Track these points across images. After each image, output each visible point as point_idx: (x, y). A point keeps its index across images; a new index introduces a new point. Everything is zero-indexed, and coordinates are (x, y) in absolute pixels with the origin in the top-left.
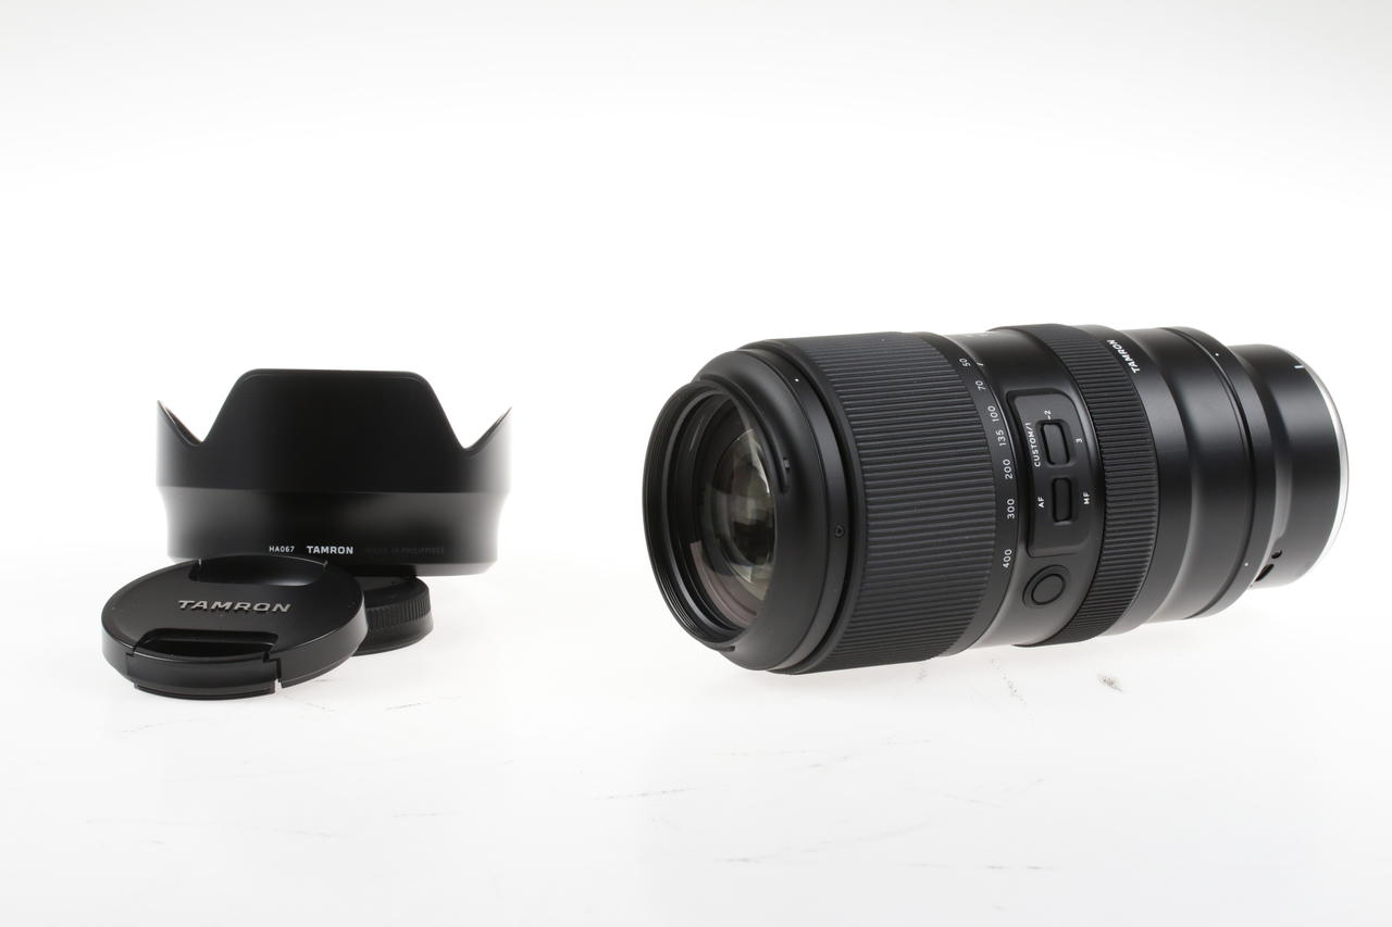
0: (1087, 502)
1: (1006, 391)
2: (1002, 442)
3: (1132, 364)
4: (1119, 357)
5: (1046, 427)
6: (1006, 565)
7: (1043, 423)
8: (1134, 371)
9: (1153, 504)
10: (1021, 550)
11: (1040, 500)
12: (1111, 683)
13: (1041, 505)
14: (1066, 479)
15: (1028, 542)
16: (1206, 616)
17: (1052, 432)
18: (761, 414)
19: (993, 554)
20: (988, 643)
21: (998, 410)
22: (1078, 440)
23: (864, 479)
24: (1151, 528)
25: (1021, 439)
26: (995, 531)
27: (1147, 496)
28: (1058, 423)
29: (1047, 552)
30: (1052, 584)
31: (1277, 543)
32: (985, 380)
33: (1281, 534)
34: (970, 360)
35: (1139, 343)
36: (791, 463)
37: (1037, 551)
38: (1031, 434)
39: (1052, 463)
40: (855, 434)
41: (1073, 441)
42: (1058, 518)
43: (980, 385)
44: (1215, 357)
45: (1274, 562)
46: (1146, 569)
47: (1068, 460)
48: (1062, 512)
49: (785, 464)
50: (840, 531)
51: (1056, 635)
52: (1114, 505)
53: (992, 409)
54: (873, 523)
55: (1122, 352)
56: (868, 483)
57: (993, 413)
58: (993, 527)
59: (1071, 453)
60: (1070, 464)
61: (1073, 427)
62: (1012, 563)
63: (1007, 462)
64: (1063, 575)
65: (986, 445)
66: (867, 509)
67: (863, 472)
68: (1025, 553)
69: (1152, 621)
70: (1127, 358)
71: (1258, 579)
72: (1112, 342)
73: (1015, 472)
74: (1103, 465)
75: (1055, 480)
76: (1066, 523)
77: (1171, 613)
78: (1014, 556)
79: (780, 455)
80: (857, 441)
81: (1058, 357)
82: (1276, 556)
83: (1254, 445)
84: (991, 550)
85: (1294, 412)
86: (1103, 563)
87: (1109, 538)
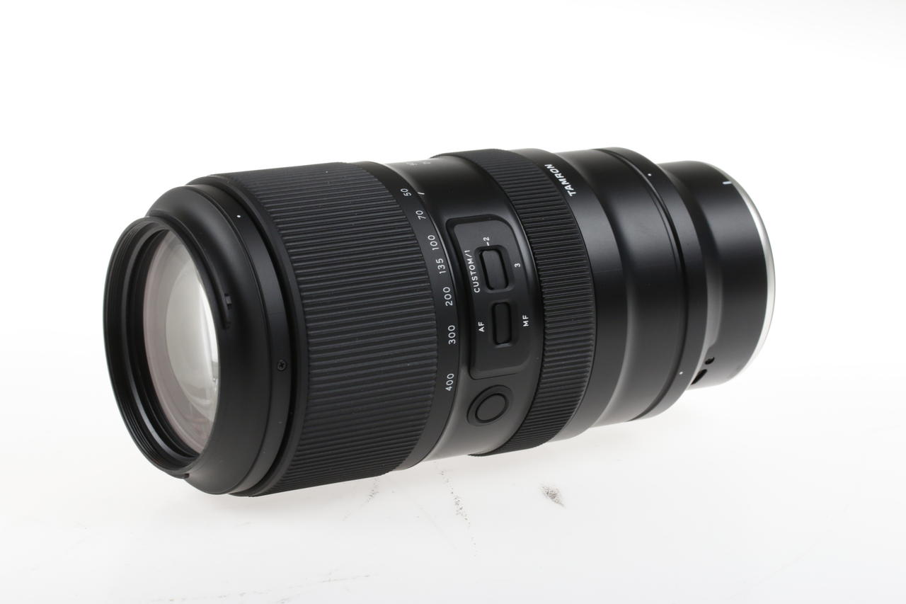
0: (526, 324)
1: (446, 219)
2: (442, 269)
3: (569, 188)
4: (556, 181)
5: (485, 253)
6: (449, 389)
7: (482, 250)
8: (571, 194)
9: (590, 323)
10: (463, 372)
11: (480, 324)
12: (553, 495)
13: (481, 330)
14: (506, 303)
15: (470, 365)
16: (648, 417)
17: (491, 258)
18: (203, 251)
19: (435, 379)
20: (439, 455)
21: (438, 239)
22: (516, 265)
23: (305, 313)
24: (589, 345)
25: (460, 265)
26: (437, 358)
27: (584, 315)
28: (497, 249)
29: (488, 375)
30: (494, 404)
31: (710, 350)
32: (425, 209)
33: (713, 342)
34: (411, 190)
35: (575, 166)
36: (232, 299)
37: (479, 374)
38: (470, 261)
39: (492, 289)
40: (295, 269)
41: (511, 266)
42: (499, 341)
43: (420, 214)
44: (649, 177)
45: (706, 367)
46: (586, 384)
47: (507, 285)
48: (503, 334)
49: (227, 301)
50: (282, 365)
51: (507, 442)
52: (553, 325)
53: (432, 238)
54: (315, 356)
55: (558, 176)
56: (308, 317)
57: (433, 241)
58: (435, 353)
59: (509, 276)
60: (509, 289)
61: (512, 253)
62: (455, 386)
63: (447, 290)
64: (506, 394)
65: (426, 273)
66: (308, 343)
67: (302, 298)
68: (468, 376)
69: (596, 426)
70: (564, 182)
71: (695, 382)
72: (549, 166)
73: (455, 299)
74: (541, 287)
75: (496, 304)
76: (507, 345)
77: (615, 416)
78: (456, 380)
79: (222, 292)
80: (297, 276)
81: (497, 183)
82: (708, 362)
83: (685, 257)
84: (434, 375)
85: (722, 225)
86: (544, 376)
87: (549, 357)
